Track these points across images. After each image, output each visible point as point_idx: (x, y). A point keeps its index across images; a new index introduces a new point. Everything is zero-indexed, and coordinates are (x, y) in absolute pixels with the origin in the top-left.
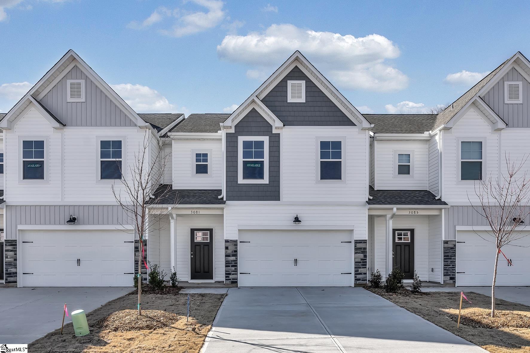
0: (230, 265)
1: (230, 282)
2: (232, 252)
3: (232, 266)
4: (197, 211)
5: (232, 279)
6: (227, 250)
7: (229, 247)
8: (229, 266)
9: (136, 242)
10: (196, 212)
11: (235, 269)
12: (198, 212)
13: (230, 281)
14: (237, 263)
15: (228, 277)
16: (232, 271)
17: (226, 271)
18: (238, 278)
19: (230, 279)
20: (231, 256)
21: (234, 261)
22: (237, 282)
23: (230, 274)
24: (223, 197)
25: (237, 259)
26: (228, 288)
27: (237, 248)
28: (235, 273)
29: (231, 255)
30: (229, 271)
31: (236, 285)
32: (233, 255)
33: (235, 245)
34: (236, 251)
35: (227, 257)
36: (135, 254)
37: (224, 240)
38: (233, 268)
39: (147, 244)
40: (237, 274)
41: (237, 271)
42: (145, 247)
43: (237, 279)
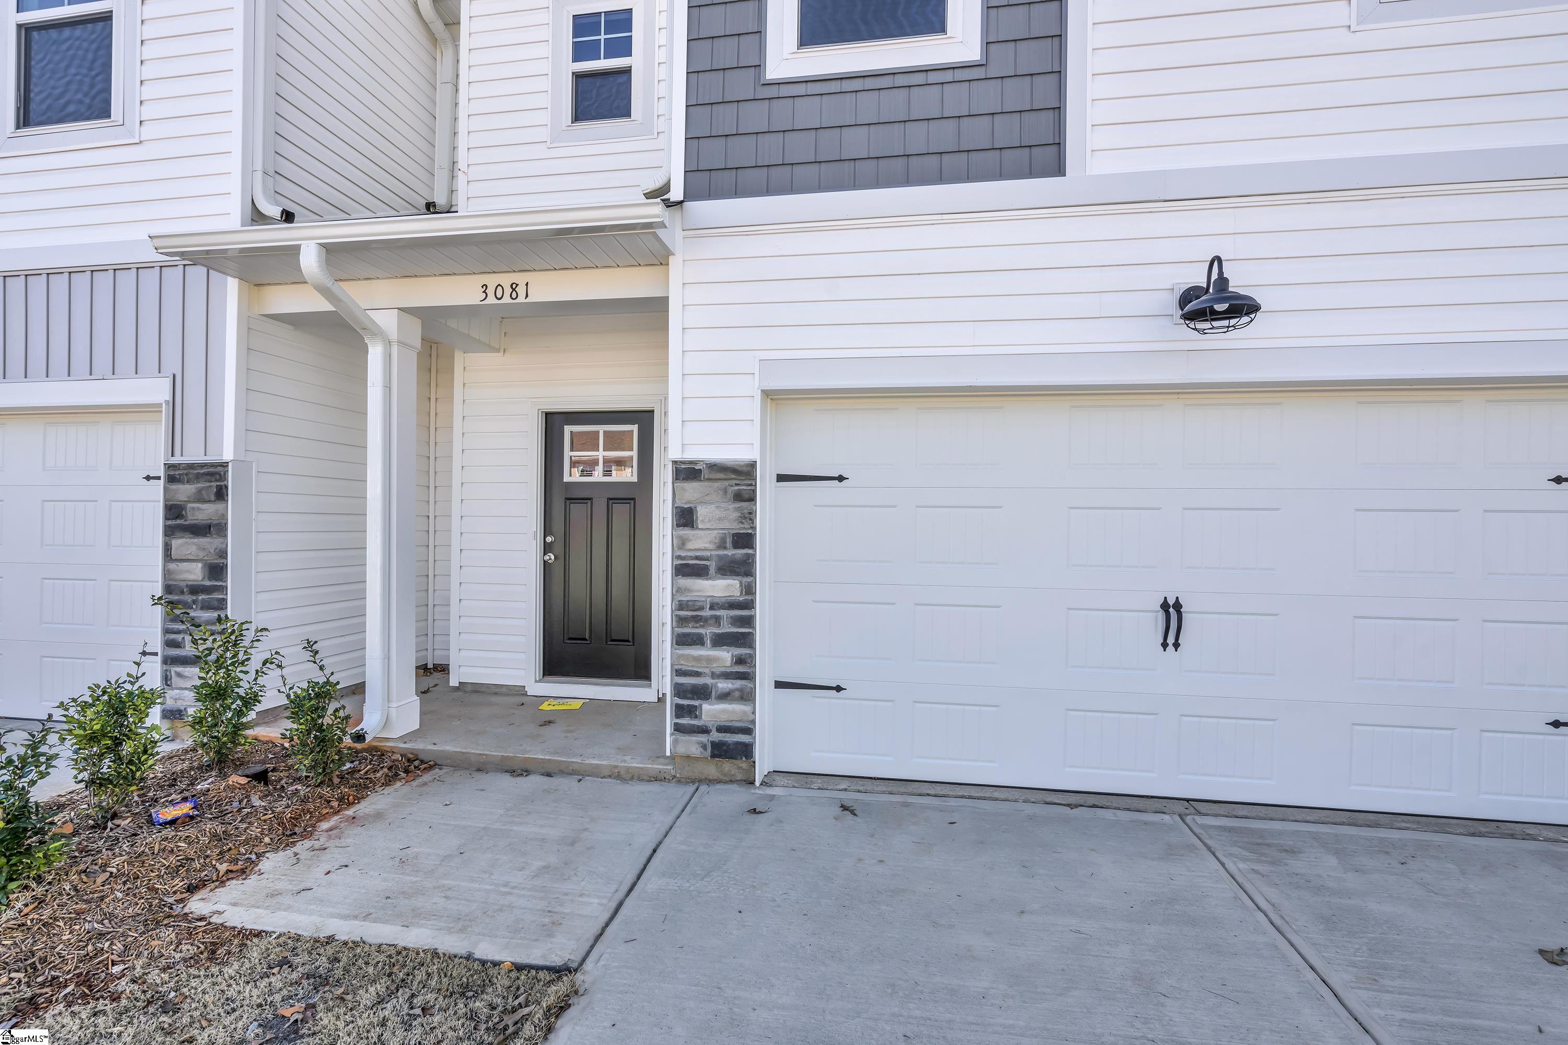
0: (708, 632)
1: (704, 747)
2: (722, 545)
3: (720, 641)
4: (514, 287)
5: (721, 729)
6: (686, 532)
7: (703, 513)
8: (698, 641)
9: (171, 479)
10: (508, 290)
11: (740, 661)
12: (521, 290)
13: (703, 738)
14: (749, 621)
15: (691, 711)
16: (714, 675)
17: (679, 673)
18: (753, 722)
19: (704, 730)
20: (712, 571)
21: (732, 605)
22: (746, 751)
23: (702, 693)
24: (670, 180)
25: (749, 590)
26: (693, 782)
27: (750, 517)
28: (741, 690)
29: (712, 565)
30: (697, 674)
31: (744, 765)
32: (729, 568)
33: (738, 497)
34: (745, 540)
35: (685, 575)
36: (167, 549)
37: (670, 467)
38: (725, 656)
39: (226, 487)
40: (747, 697)
41: (748, 676)
42: (219, 506)
43: (748, 731)
